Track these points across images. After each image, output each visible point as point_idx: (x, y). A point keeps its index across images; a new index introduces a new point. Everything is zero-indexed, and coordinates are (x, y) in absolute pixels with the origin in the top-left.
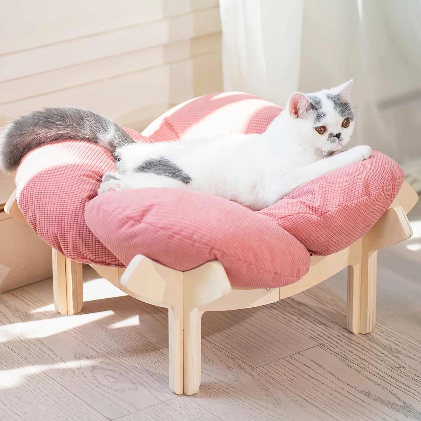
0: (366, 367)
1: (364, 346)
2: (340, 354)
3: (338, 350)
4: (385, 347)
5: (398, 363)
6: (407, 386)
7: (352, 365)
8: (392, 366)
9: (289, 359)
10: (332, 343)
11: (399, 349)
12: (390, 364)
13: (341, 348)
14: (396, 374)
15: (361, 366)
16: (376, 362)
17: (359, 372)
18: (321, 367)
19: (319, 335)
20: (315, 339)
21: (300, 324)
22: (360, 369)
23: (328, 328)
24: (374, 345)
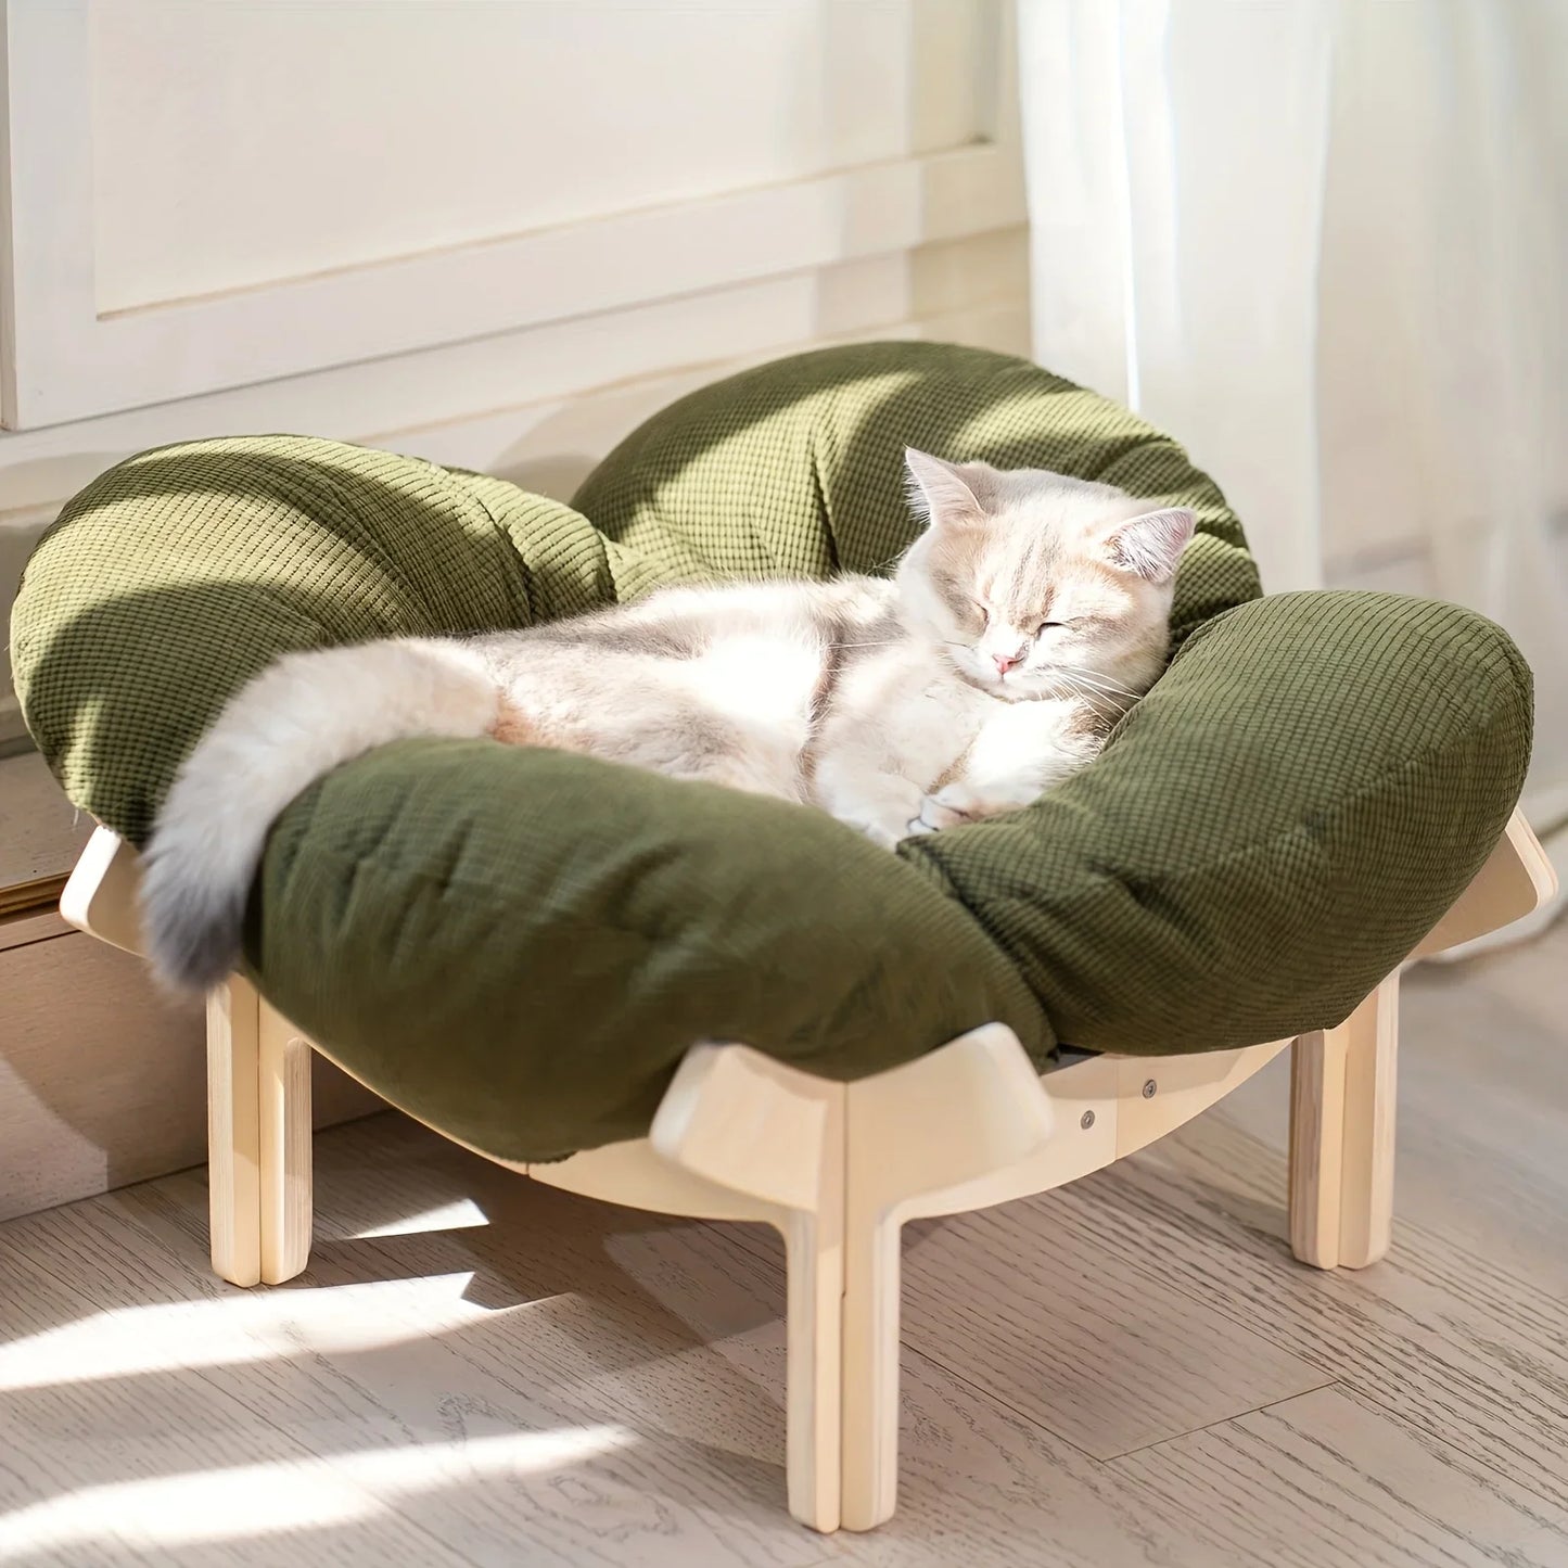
0: (1503, 1465)
1: (1495, 1391)
2: (1411, 1415)
3: (1402, 1404)
7: (1453, 1454)
9: (1224, 1430)
10: (1379, 1378)
16: (1542, 1446)
17: (1482, 1480)
18: (1343, 1460)
19: (1331, 1347)
20: (1318, 1362)
21: (1263, 1305)
22: (1485, 1472)
23: (1365, 1323)
24: (1531, 1385)
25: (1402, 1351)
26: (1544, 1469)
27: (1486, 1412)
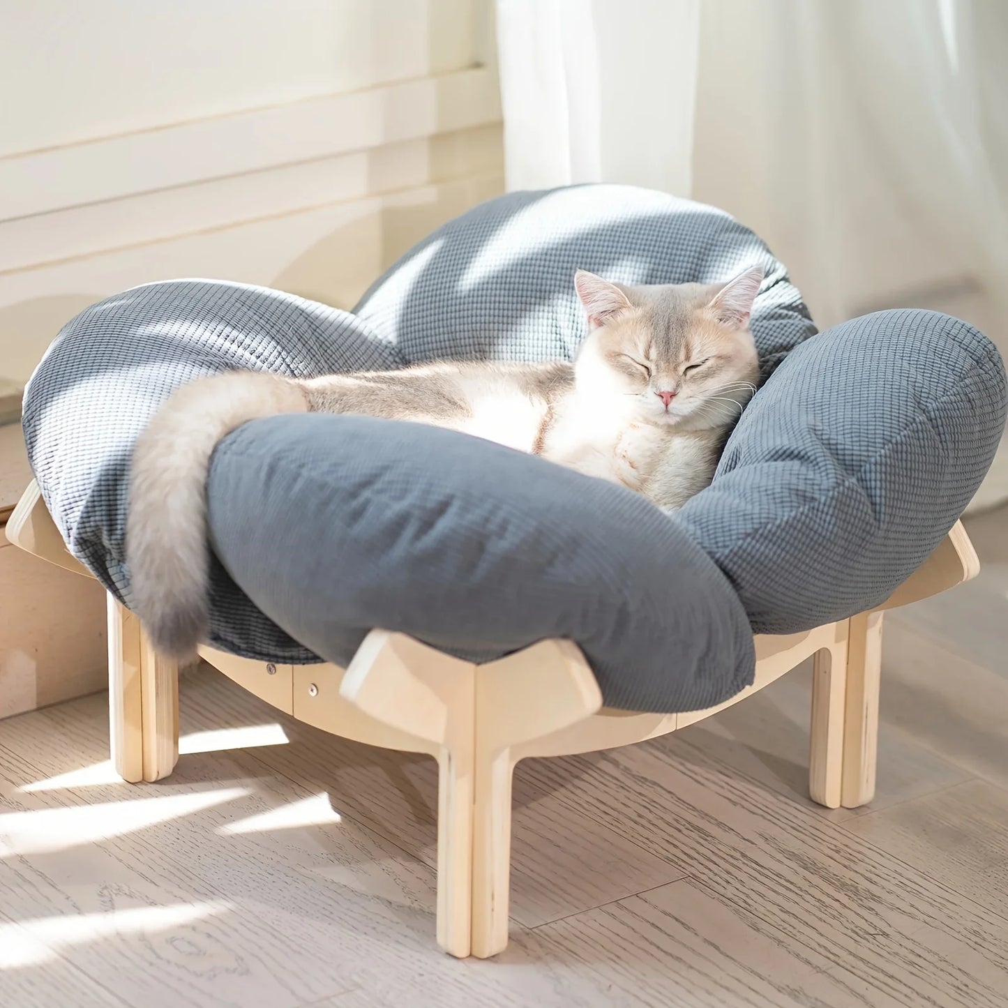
0: (794, 932)
1: (792, 883)
2: (736, 899)
3: (730, 892)
4: (843, 886)
5: (871, 924)
6: (891, 977)
7: (762, 925)
8: (854, 929)
9: (613, 909)
10: (716, 874)
11: (875, 890)
12: (852, 926)
13: (739, 886)
14: (868, 951)
15: (785, 929)
16: (820, 919)
17: (780, 942)
18: (688, 928)
19: (685, 854)
20: (677, 863)
21: (643, 826)
22: (781, 936)
23: (709, 839)
24: (815, 880)
25: (732, 856)
26: (820, 934)
27: (784, 896)
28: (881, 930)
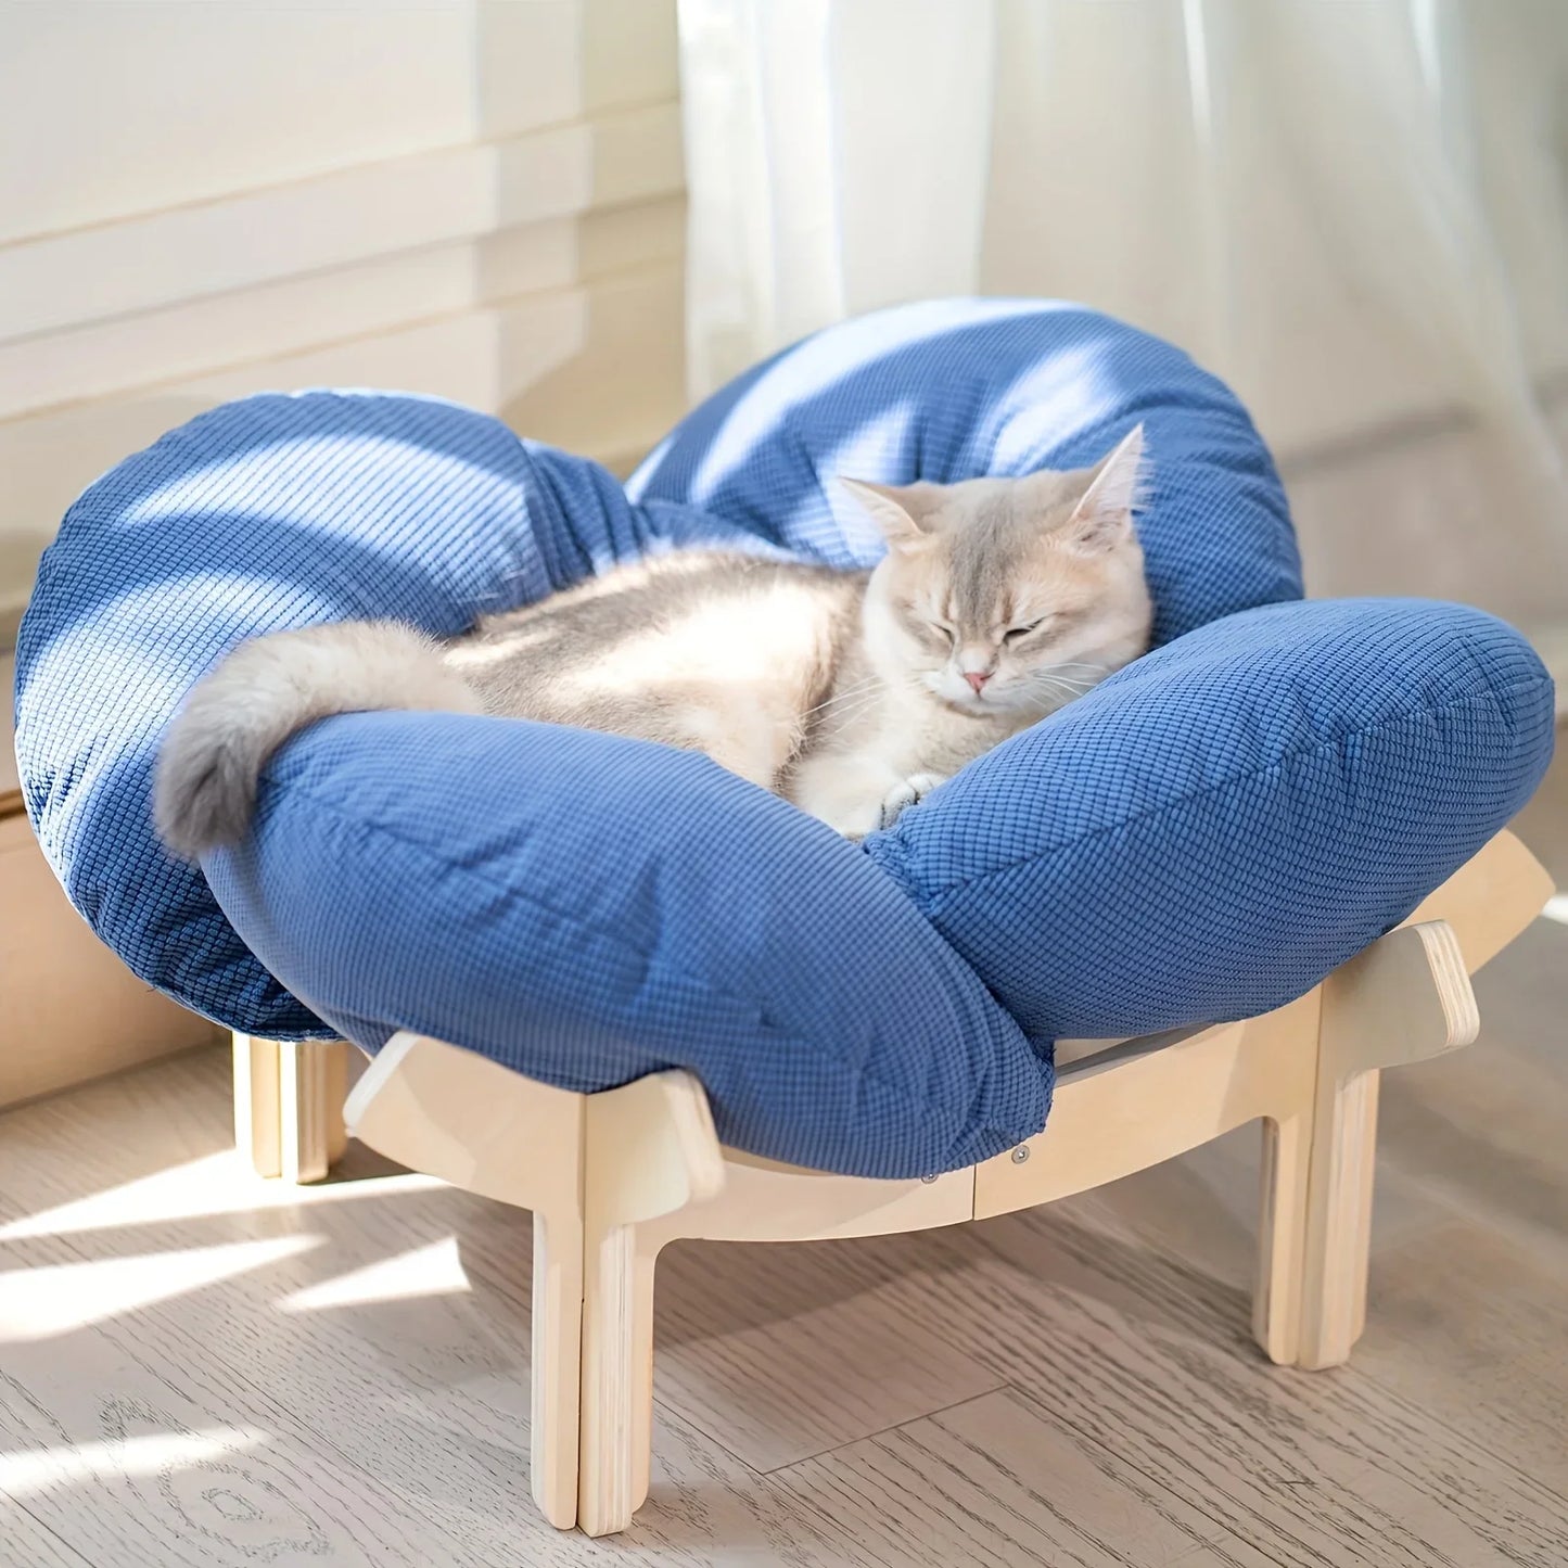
0: (1169, 1478)
2: (1080, 1423)
3: (1072, 1410)
4: (1243, 1399)
5: (1288, 1465)
8: (1265, 1475)
9: (890, 1440)
10: (1050, 1381)
12: (1258, 1468)
14: (1279, 1508)
15: (1154, 1473)
16: (1210, 1457)
17: (1146, 1495)
18: (1006, 1473)
19: (1006, 1347)
20: (992, 1363)
21: (942, 1300)
22: (1149, 1486)
23: (1042, 1320)
24: (1204, 1389)
25: (1077, 1351)
26: (1209, 1482)
27: (1156, 1419)
28: (1302, 1476)
